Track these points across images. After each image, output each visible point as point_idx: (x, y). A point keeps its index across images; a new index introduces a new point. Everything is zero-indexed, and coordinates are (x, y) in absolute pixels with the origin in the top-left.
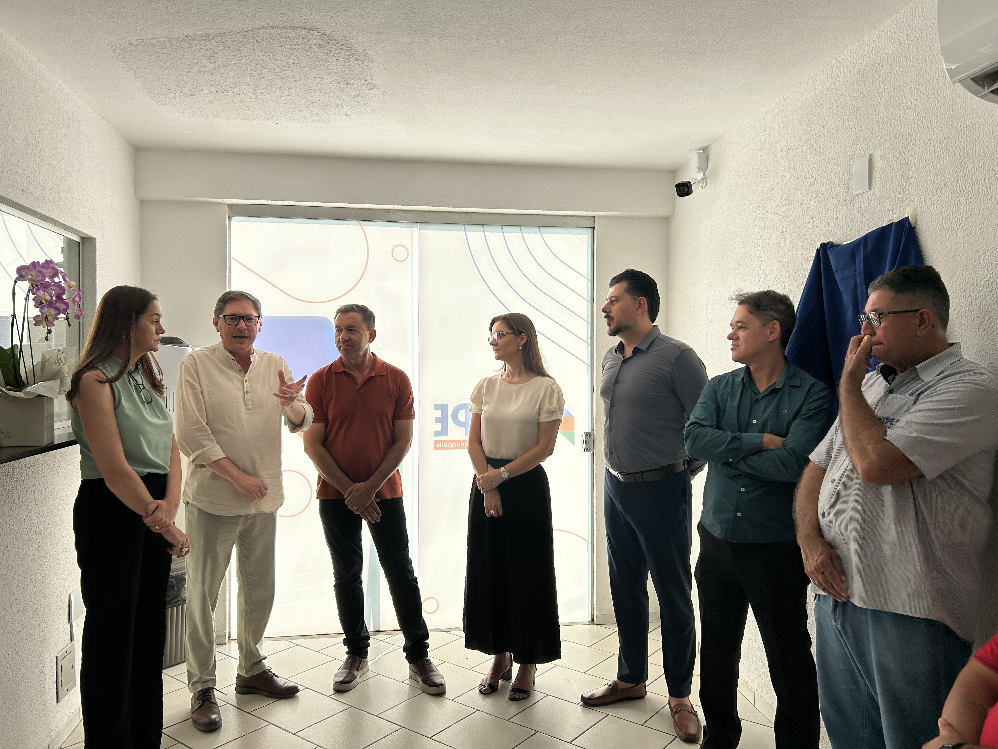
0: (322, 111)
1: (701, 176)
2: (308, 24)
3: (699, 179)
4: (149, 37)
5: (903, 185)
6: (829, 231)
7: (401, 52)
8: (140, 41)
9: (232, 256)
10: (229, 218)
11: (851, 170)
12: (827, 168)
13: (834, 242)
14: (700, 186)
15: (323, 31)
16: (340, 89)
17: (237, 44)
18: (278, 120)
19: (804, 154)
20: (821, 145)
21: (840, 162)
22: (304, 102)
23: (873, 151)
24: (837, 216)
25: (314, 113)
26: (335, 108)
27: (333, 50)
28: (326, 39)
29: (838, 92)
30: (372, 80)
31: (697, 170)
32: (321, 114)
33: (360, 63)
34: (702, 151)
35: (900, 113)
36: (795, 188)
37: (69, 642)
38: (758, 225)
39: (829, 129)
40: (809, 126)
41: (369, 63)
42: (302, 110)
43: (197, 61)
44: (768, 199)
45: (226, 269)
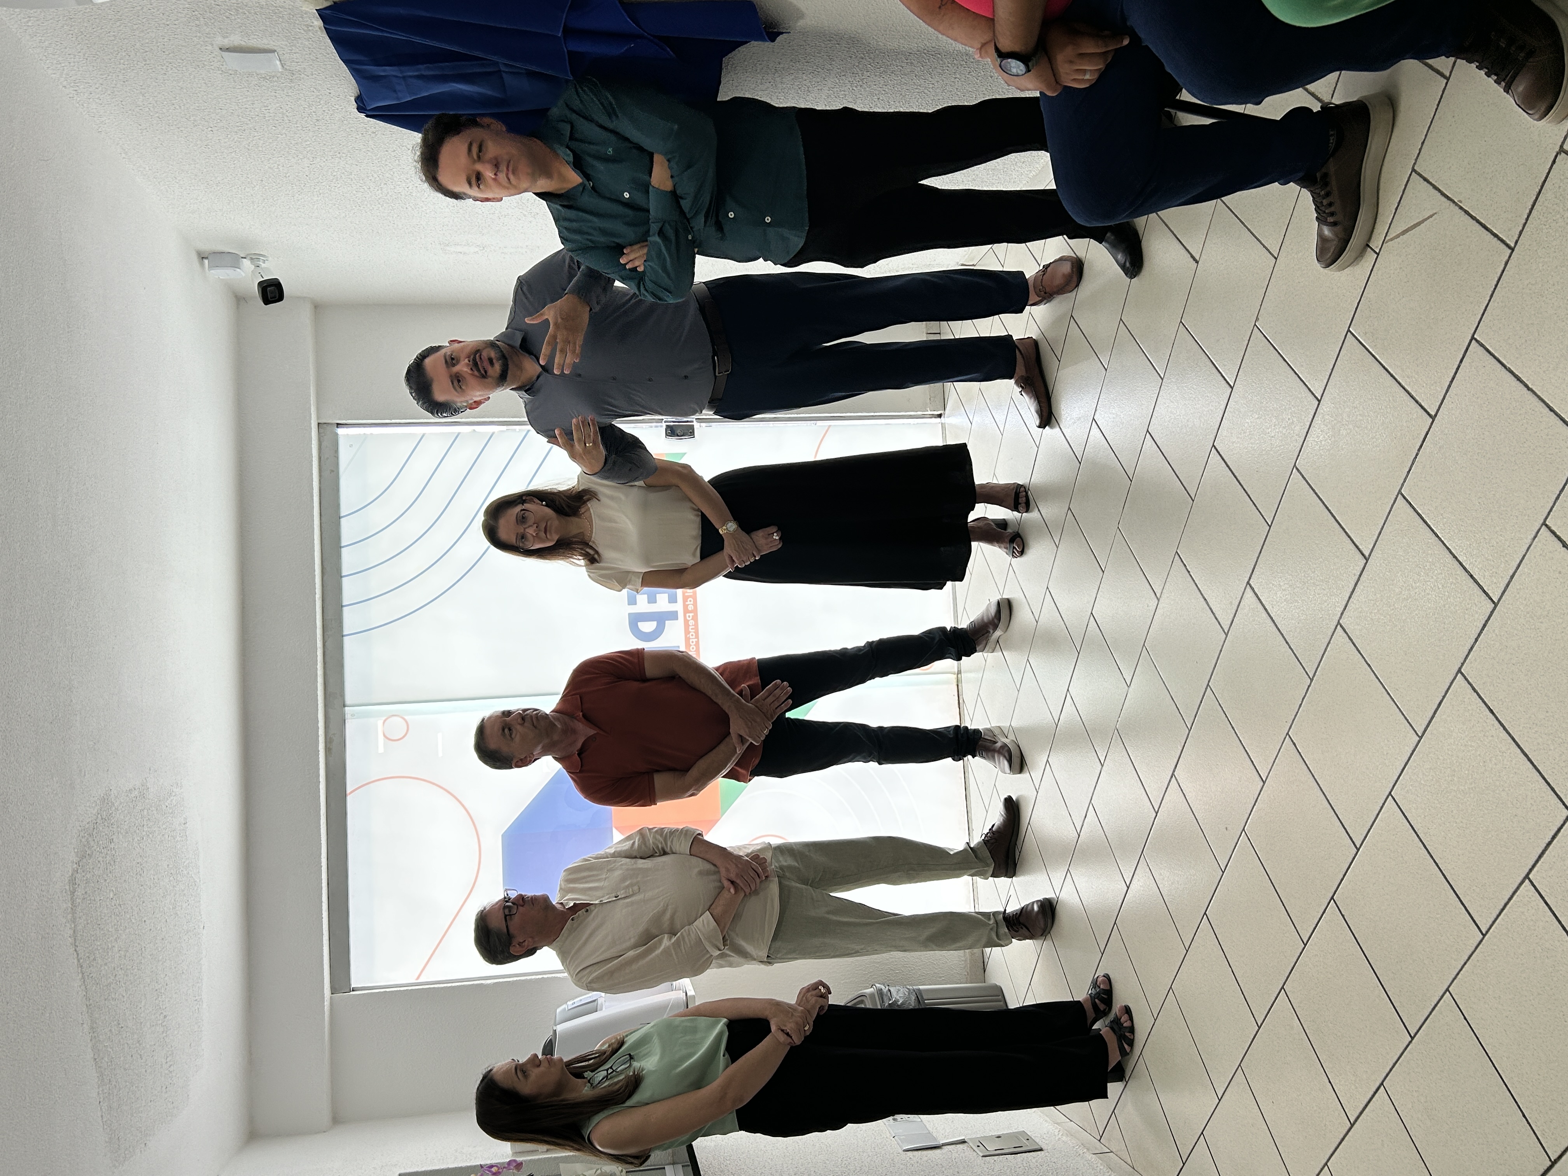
0: (183, 860)
1: (246, 263)
2: (67, 887)
3: (253, 267)
4: (99, 1114)
5: (269, 13)
6: (338, 100)
7: (95, 750)
8: (105, 1127)
9: (413, 981)
10: (353, 991)
11: (243, 72)
12: (240, 101)
13: (356, 95)
14: (263, 265)
15: (75, 866)
16: (151, 836)
17: (100, 988)
18: (199, 926)
19: (216, 128)
20: (203, 108)
21: (231, 86)
22: (171, 888)
23: (214, 46)
24: (315, 91)
25: (185, 872)
26: (177, 841)
27: (98, 849)
28: (84, 860)
29: (118, 85)
30: (135, 789)
31: (238, 270)
32: (187, 862)
33: (114, 809)
34: (206, 261)
35: (158, 13)
36: (271, 141)
37: (966, 1144)
38: (328, 187)
39: (177, 98)
40: (170, 121)
41: (113, 796)
42: (183, 891)
43: (126, 1045)
44: (287, 175)
45: (434, 988)
